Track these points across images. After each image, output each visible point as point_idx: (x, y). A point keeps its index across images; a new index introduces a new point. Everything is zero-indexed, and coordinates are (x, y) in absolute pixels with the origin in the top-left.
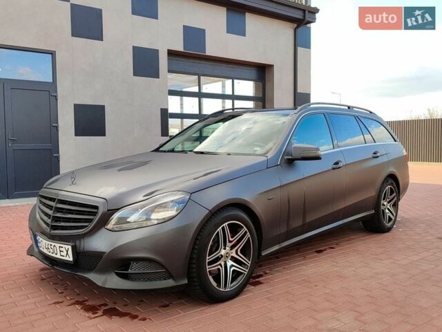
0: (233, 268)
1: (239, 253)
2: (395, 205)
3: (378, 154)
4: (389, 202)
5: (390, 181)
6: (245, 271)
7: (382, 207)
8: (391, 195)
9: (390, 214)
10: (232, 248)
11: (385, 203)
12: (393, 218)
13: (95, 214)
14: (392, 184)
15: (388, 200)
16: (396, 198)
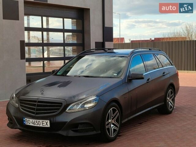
0: (113, 128)
1: (115, 122)
2: (173, 100)
3: (165, 74)
4: (170, 98)
5: (171, 87)
6: (117, 129)
7: (167, 101)
8: (171, 95)
9: (171, 104)
10: (113, 119)
11: (169, 99)
12: (172, 107)
13: (61, 106)
14: (172, 89)
15: (170, 97)
16: (173, 96)
